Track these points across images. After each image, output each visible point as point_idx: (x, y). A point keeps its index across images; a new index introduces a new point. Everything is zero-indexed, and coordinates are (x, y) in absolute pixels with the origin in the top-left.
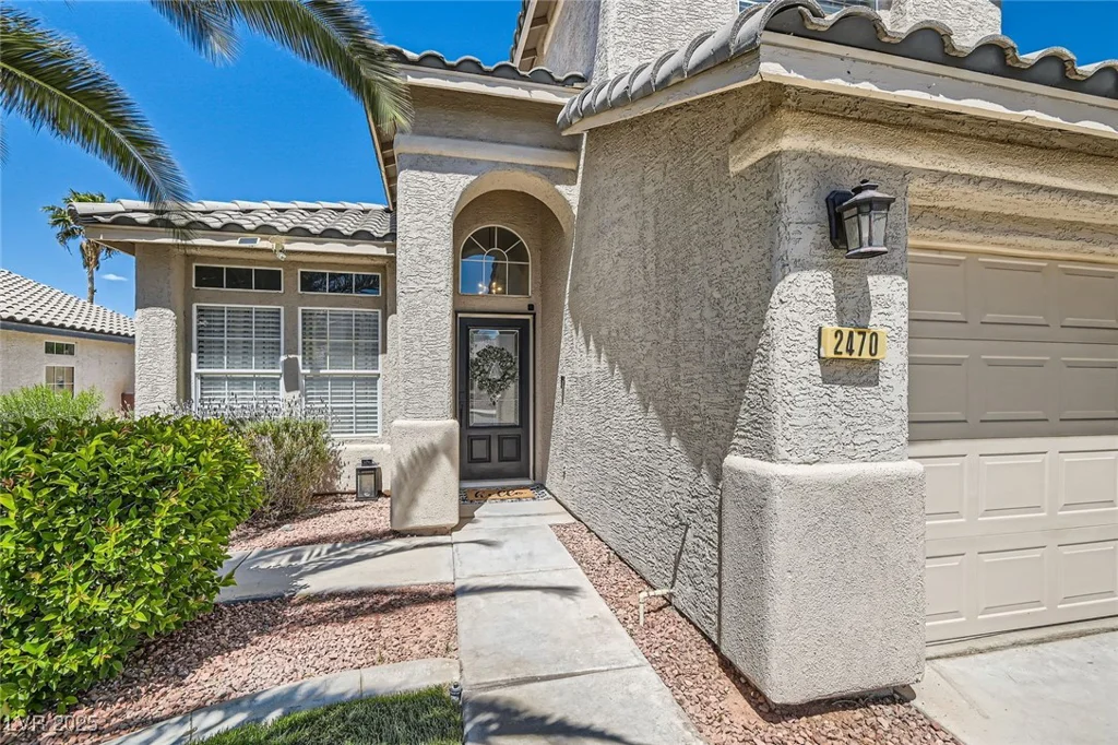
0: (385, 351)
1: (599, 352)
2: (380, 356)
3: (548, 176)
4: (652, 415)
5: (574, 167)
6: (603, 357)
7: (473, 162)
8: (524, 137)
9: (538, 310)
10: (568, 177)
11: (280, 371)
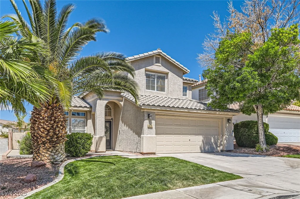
0: (86, 126)
1: (127, 127)
2: (86, 127)
3: (119, 101)
4: (134, 133)
5: (122, 99)
6: (128, 127)
7: (108, 99)
8: (115, 95)
9: (113, 119)
10: (122, 101)
11: (68, 129)
